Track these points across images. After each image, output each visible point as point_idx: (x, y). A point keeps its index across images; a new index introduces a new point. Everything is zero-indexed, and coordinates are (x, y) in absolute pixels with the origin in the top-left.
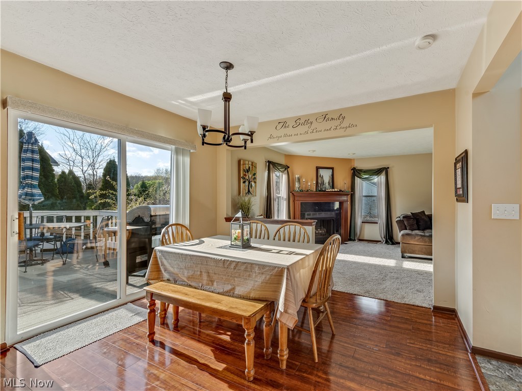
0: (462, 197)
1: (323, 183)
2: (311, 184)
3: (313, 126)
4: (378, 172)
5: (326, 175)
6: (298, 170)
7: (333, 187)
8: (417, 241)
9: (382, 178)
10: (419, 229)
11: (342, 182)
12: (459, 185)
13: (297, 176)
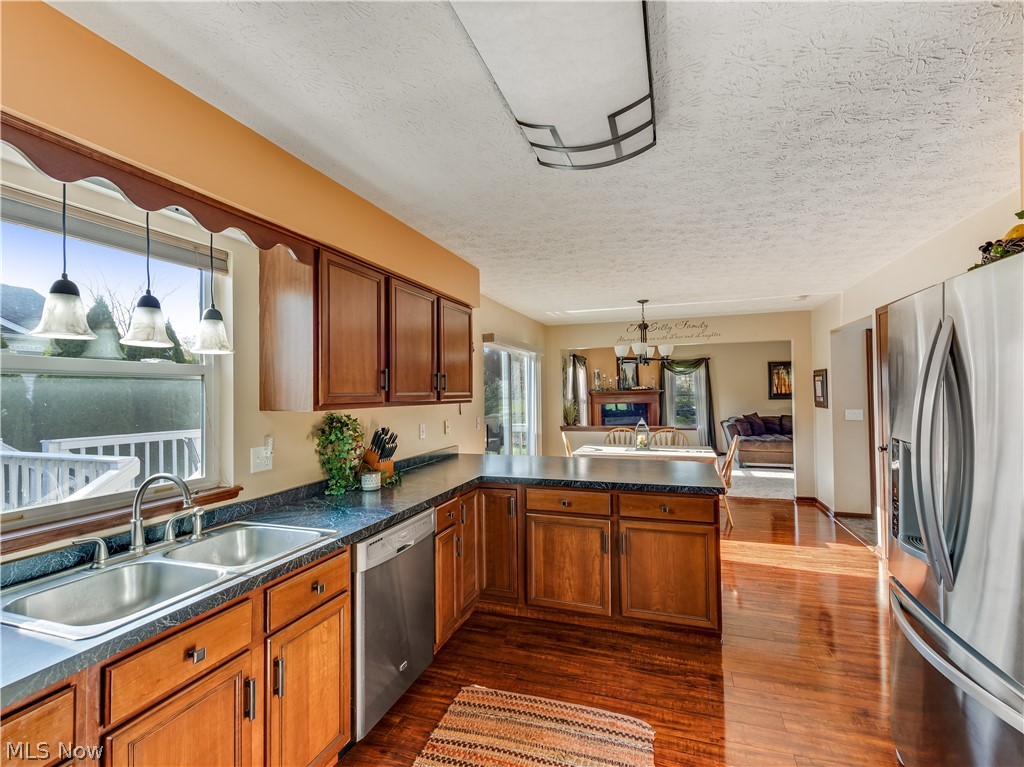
0: (822, 404)
1: (625, 379)
2: (612, 381)
3: (673, 332)
4: (696, 363)
5: (629, 369)
6: (596, 364)
7: (638, 385)
8: (758, 447)
9: (702, 371)
10: (753, 434)
11: (649, 377)
12: (819, 393)
13: (596, 371)
